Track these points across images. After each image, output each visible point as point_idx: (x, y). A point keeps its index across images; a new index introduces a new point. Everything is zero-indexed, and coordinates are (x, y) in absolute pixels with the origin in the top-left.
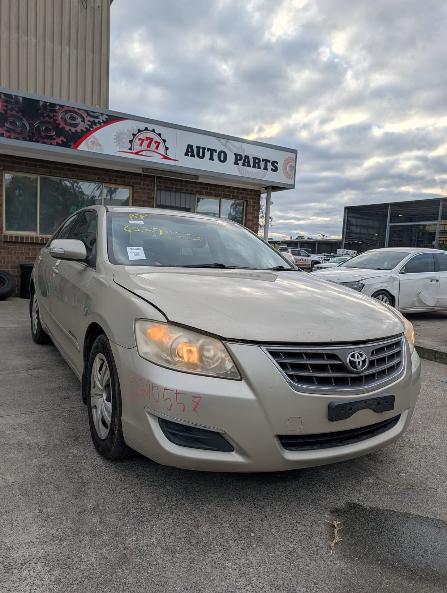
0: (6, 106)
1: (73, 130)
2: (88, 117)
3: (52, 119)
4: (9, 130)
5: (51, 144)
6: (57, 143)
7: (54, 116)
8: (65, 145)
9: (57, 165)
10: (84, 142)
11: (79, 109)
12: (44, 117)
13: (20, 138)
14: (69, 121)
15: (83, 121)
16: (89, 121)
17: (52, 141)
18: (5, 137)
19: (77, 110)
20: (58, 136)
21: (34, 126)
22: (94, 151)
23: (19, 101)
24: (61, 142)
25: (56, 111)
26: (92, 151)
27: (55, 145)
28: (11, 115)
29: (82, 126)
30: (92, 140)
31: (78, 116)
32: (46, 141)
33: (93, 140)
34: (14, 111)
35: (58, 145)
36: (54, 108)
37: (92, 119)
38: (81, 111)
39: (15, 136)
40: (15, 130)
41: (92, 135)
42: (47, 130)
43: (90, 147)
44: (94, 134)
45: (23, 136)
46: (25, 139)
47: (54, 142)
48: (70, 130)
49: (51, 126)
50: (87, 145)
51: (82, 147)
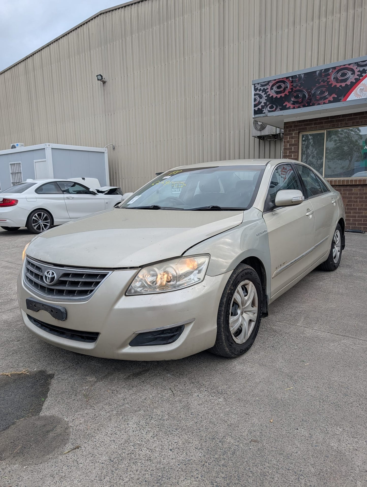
0: (292, 86)
1: (343, 84)
2: (358, 68)
3: (326, 82)
4: (294, 103)
5: (324, 103)
6: (329, 101)
7: (328, 79)
8: (336, 100)
9: (340, 118)
10: (353, 92)
11: (349, 64)
12: (319, 83)
13: (301, 106)
14: (341, 78)
15: (353, 73)
16: (359, 71)
17: (325, 101)
18: (291, 109)
19: (348, 66)
20: (330, 94)
21: (312, 93)
22: (363, 98)
23: (302, 76)
24: (332, 100)
25: (330, 74)
26: (361, 98)
27: (327, 103)
28: (296, 90)
29: (351, 78)
30: (360, 88)
31: (349, 70)
32: (320, 102)
33: (362, 88)
34: (298, 87)
35: (330, 102)
36: (328, 73)
37: (361, 69)
38: (352, 65)
39: (298, 105)
40: (298, 101)
41: (361, 83)
42: (322, 92)
43: (359, 95)
44: (363, 82)
45: (303, 104)
46: (304, 106)
47: (327, 101)
48: (341, 86)
49: (325, 89)
50: (357, 94)
51: (352, 97)
